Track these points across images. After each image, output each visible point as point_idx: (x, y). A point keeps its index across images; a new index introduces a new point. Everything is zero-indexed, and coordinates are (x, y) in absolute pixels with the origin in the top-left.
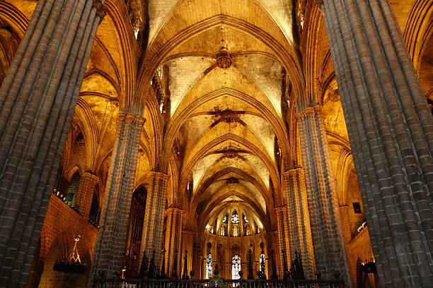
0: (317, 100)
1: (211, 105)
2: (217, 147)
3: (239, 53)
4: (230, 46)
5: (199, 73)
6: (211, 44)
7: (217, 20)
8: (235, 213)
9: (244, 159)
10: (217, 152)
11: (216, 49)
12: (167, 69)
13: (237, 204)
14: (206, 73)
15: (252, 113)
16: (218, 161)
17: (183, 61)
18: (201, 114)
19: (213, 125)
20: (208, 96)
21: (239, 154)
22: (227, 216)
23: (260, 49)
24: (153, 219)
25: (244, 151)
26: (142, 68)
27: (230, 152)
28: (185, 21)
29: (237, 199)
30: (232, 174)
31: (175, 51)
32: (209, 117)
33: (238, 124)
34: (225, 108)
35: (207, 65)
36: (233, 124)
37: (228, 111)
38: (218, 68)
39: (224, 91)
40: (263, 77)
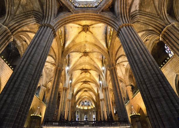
0: (114, 65)
1: (81, 67)
2: (82, 80)
3: (90, 52)
4: (88, 50)
5: (78, 58)
6: (82, 49)
7: (84, 42)
8: (86, 101)
9: (89, 84)
10: (82, 82)
11: (84, 51)
12: (69, 56)
13: (86, 99)
14: (80, 57)
15: (93, 70)
16: (82, 85)
17: (74, 54)
18: (78, 70)
19: (81, 73)
20: (80, 64)
21: (88, 83)
22: (83, 102)
23: (96, 51)
24: (63, 101)
25: (89, 82)
26: (63, 54)
27: (85, 82)
28: (75, 42)
29: (87, 97)
30: (86, 89)
31: (72, 51)
32: (80, 71)
33: (88, 73)
34: (85, 68)
35: (81, 55)
36: (87, 73)
37: (86, 69)
38: (84, 56)
39: (85, 63)
40: (97, 59)
